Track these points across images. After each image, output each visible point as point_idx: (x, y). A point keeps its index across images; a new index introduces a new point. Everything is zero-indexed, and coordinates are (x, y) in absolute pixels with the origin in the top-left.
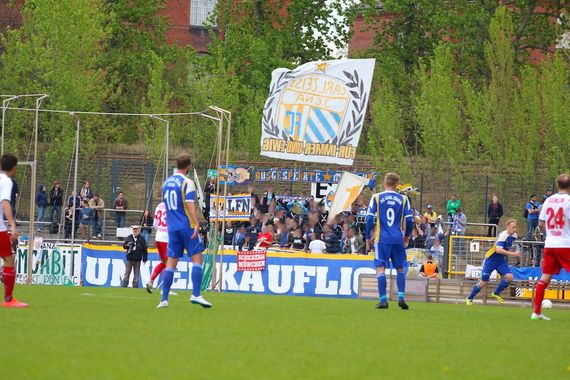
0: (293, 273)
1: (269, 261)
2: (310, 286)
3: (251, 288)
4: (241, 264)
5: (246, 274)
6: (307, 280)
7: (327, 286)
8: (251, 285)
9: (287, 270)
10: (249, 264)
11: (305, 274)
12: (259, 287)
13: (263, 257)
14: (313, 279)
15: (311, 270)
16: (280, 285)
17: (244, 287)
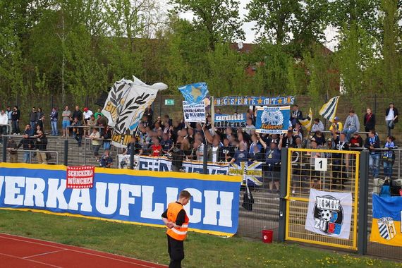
0: (119, 192)
1: (96, 178)
2: (136, 207)
3: (79, 208)
4: (70, 181)
5: (75, 192)
6: (132, 201)
7: (153, 209)
8: (80, 204)
9: (114, 187)
10: (78, 181)
11: (130, 193)
12: (87, 207)
13: (91, 174)
14: (139, 200)
15: (136, 190)
16: (107, 205)
17: (73, 206)
